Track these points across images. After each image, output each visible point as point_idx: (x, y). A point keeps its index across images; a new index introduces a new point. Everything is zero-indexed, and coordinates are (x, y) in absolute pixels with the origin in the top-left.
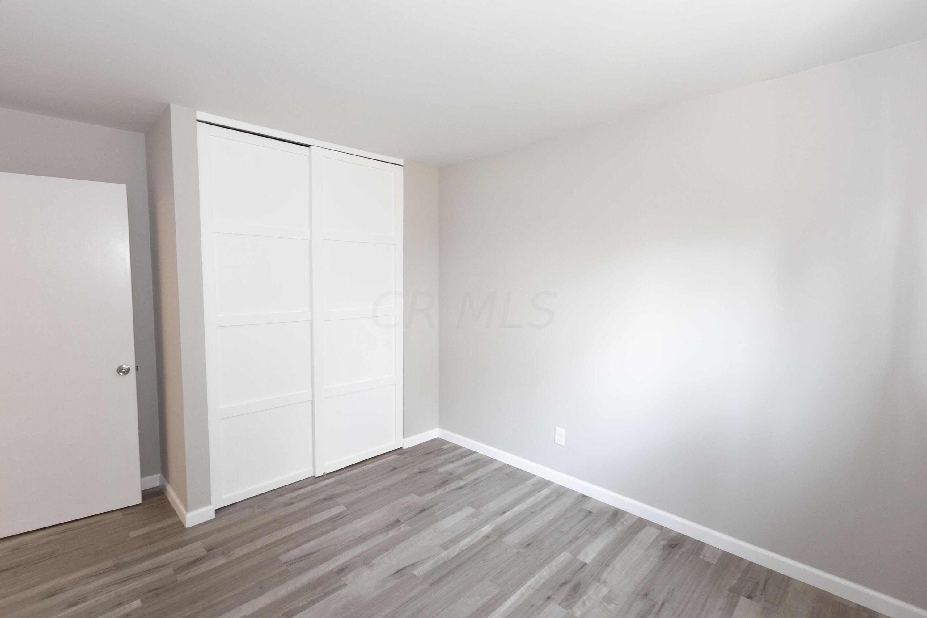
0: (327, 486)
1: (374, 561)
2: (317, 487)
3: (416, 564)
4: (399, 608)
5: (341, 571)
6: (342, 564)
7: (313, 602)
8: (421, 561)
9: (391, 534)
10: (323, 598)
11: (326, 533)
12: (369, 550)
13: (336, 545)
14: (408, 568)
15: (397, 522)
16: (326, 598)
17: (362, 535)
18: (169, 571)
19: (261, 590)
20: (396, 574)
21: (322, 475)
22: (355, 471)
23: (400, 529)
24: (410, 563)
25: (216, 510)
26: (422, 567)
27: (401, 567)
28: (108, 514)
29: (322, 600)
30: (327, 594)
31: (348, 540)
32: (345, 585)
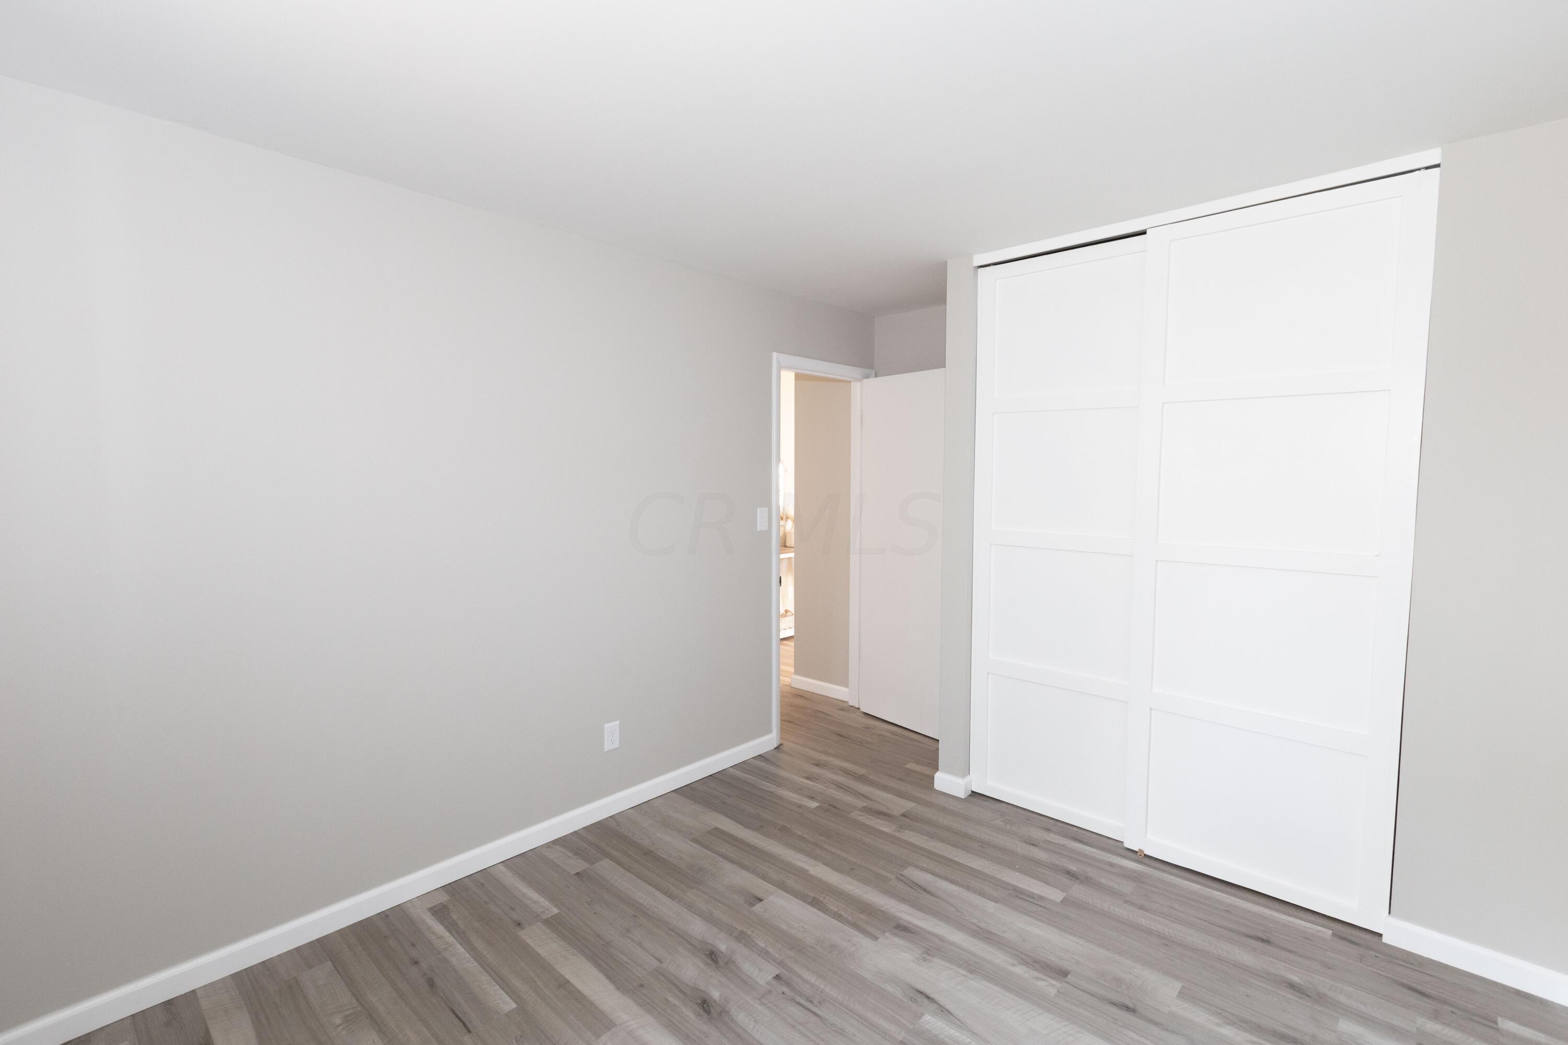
0: (1111, 865)
1: (936, 960)
2: (1098, 856)
3: (950, 1016)
4: (843, 1006)
5: (902, 929)
6: (914, 925)
7: (837, 916)
8: (962, 1023)
9: (1020, 970)
10: (846, 924)
11: (982, 894)
12: (961, 949)
13: (958, 911)
14: (936, 1006)
15: (1062, 973)
16: (848, 926)
17: (995, 934)
18: (861, 803)
19: (850, 870)
20: (916, 992)
21: (1137, 850)
22: (1195, 887)
23: (1038, 979)
24: (949, 1005)
25: (973, 792)
26: (944, 1026)
27: (932, 995)
28: (931, 740)
29: (843, 923)
30: (855, 926)
31: (975, 921)
32: (875, 938)
